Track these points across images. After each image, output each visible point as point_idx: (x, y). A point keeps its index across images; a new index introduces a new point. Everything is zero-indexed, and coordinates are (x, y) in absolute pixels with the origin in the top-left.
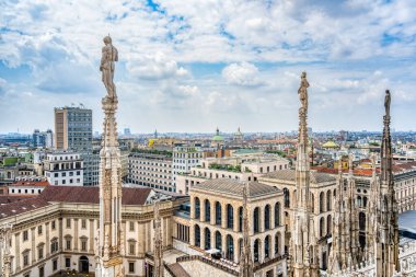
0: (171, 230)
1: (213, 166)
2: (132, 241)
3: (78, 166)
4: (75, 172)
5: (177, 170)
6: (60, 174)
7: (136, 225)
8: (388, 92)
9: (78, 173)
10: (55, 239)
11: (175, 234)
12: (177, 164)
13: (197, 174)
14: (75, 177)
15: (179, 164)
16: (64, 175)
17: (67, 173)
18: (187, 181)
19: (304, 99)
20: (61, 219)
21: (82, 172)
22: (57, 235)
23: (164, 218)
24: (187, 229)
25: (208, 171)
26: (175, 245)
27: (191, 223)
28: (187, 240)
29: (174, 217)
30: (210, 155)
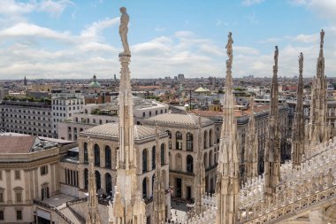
0: (58, 176)
1: (94, 113)
2: (18, 189)
5: (56, 117)
7: (22, 173)
11: (63, 179)
12: (56, 111)
13: (80, 120)
15: (59, 111)
18: (70, 128)
19: (230, 53)
23: (51, 165)
24: (76, 173)
25: (91, 117)
26: (62, 190)
27: (81, 168)
28: (76, 184)
29: (62, 163)
30: (90, 101)
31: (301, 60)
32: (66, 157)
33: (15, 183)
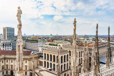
1: (50, 44)
2: (26, 66)
4: (9, 46)
5: (39, 46)
6: (5, 47)
7: (27, 61)
8: (97, 24)
9: (10, 47)
12: (39, 44)
13: (45, 47)
14: (9, 48)
15: (40, 44)
16: (6, 47)
18: (42, 49)
19: (75, 26)
20: (5, 60)
21: (11, 46)
22: (4, 65)
23: (36, 59)
24: (42, 62)
25: (48, 46)
26: (39, 67)
27: (43, 61)
28: (42, 65)
29: (39, 59)
30: (49, 41)
31: (109, 29)
32: (40, 57)
33: (25, 64)
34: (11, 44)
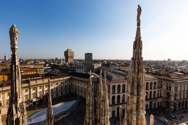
3: (83, 67)
4: (82, 69)
6: (78, 69)
7: (86, 84)
9: (83, 69)
10: (70, 85)
12: (111, 68)
14: (82, 70)
16: (79, 69)
17: (80, 69)
34: (84, 67)
